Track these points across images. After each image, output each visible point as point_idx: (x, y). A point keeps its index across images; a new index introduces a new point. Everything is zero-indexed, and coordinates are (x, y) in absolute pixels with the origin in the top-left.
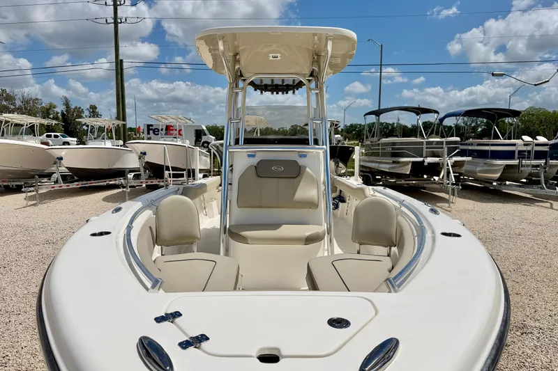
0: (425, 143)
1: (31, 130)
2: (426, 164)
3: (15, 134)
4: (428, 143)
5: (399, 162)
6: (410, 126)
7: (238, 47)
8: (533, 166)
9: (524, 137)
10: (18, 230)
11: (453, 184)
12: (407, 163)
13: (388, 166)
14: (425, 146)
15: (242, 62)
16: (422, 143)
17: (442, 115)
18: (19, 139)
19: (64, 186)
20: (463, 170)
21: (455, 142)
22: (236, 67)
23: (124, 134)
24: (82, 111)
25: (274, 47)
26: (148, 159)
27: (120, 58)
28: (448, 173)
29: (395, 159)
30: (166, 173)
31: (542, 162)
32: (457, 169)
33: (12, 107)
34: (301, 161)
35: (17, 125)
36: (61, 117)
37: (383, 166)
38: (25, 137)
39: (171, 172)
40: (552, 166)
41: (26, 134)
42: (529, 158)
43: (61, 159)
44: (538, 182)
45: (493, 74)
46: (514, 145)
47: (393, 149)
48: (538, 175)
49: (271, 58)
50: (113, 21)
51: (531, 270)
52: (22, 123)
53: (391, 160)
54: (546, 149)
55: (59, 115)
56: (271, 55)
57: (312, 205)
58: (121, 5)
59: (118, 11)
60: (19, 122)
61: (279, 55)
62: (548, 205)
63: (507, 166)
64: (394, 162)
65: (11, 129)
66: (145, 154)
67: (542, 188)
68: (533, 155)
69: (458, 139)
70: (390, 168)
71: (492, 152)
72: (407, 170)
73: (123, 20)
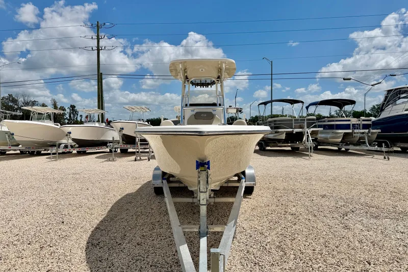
0: (293, 120)
1: (49, 117)
2: (294, 133)
4: (296, 120)
5: (278, 132)
7: (187, 66)
8: (361, 133)
11: (311, 144)
12: (282, 133)
13: (272, 135)
14: (293, 122)
15: (188, 72)
17: (307, 105)
18: (42, 122)
19: (72, 150)
21: (313, 120)
22: (186, 74)
24: (65, 109)
25: (202, 66)
27: (101, 72)
28: (308, 137)
29: (275, 130)
30: (137, 139)
31: (367, 131)
32: (314, 135)
33: (16, 107)
34: (214, 113)
35: (39, 114)
38: (46, 121)
40: (373, 133)
41: (46, 119)
42: (359, 128)
43: (70, 133)
44: (364, 143)
45: (344, 79)
46: (349, 121)
47: (275, 124)
48: (363, 138)
49: (200, 71)
50: (96, 49)
52: (42, 112)
54: (369, 122)
56: (200, 69)
58: (101, 38)
59: (100, 43)
60: (40, 112)
61: (204, 69)
63: (346, 133)
64: (276, 132)
65: (36, 116)
66: (123, 129)
67: (367, 146)
68: (361, 126)
69: (315, 118)
70: (273, 137)
71: (337, 125)
72: (283, 137)
73: (103, 48)
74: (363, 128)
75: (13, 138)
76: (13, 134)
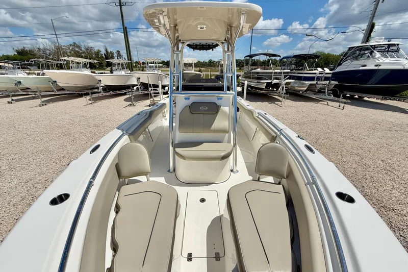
1: (85, 66)
2: (273, 83)
3: (78, 67)
4: (275, 73)
5: (260, 82)
6: (262, 61)
7: (176, 20)
8: (323, 84)
9: (318, 69)
10: (82, 118)
11: (284, 94)
12: (264, 83)
13: (255, 84)
15: (180, 31)
16: (272, 73)
17: (281, 58)
18: (80, 71)
19: (104, 94)
20: (289, 86)
21: (288, 73)
22: (176, 35)
23: (131, 66)
24: (114, 54)
25: (201, 20)
26: (141, 81)
27: (125, 26)
28: (283, 88)
30: (150, 88)
31: (328, 82)
32: (287, 86)
34: (218, 102)
35: (78, 63)
36: (104, 57)
37: (253, 83)
39: (152, 88)
40: (332, 84)
41: (83, 68)
42: (321, 81)
43: (100, 81)
44: (324, 92)
45: (307, 35)
46: (315, 74)
47: (258, 75)
48: (324, 89)
49: (199, 29)
50: (119, 4)
51: (323, 142)
52: (80, 62)
53: (256, 81)
54: (330, 75)
55: (103, 56)
56: (199, 26)
57: (225, 131)
60: (78, 61)
61: (205, 26)
62: (325, 103)
63: (311, 84)
64: (258, 82)
65: (75, 65)
66: (139, 78)
67: (325, 95)
68: (323, 79)
69: (289, 71)
70: (256, 85)
71: (304, 77)
72: (264, 86)
73: (124, 4)
74: (325, 80)
75: (57, 84)
76: (56, 82)
